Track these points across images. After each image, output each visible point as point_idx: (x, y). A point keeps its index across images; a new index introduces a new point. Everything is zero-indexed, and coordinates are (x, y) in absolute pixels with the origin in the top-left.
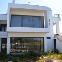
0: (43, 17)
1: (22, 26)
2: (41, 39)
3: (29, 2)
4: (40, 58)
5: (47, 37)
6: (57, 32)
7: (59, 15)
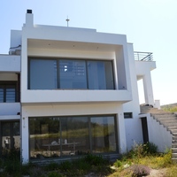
0: (112, 61)
1: (59, 87)
2: (109, 118)
3: (68, 20)
4: (113, 168)
5: (125, 114)
6: (146, 98)
7: (150, 55)
